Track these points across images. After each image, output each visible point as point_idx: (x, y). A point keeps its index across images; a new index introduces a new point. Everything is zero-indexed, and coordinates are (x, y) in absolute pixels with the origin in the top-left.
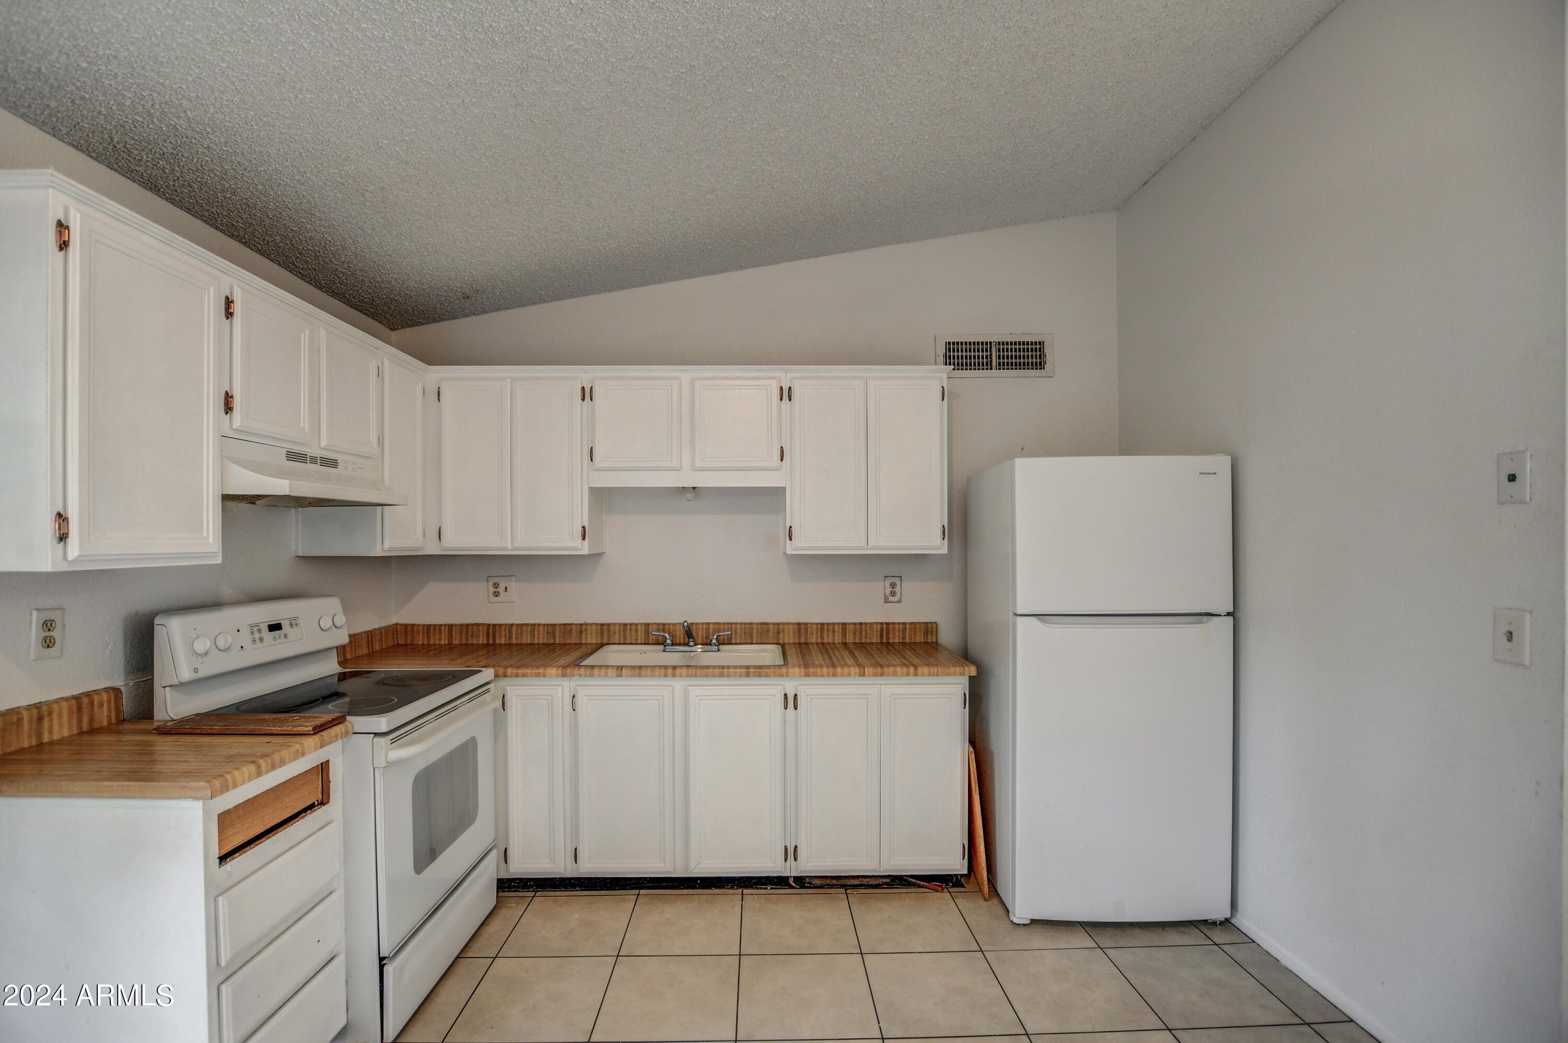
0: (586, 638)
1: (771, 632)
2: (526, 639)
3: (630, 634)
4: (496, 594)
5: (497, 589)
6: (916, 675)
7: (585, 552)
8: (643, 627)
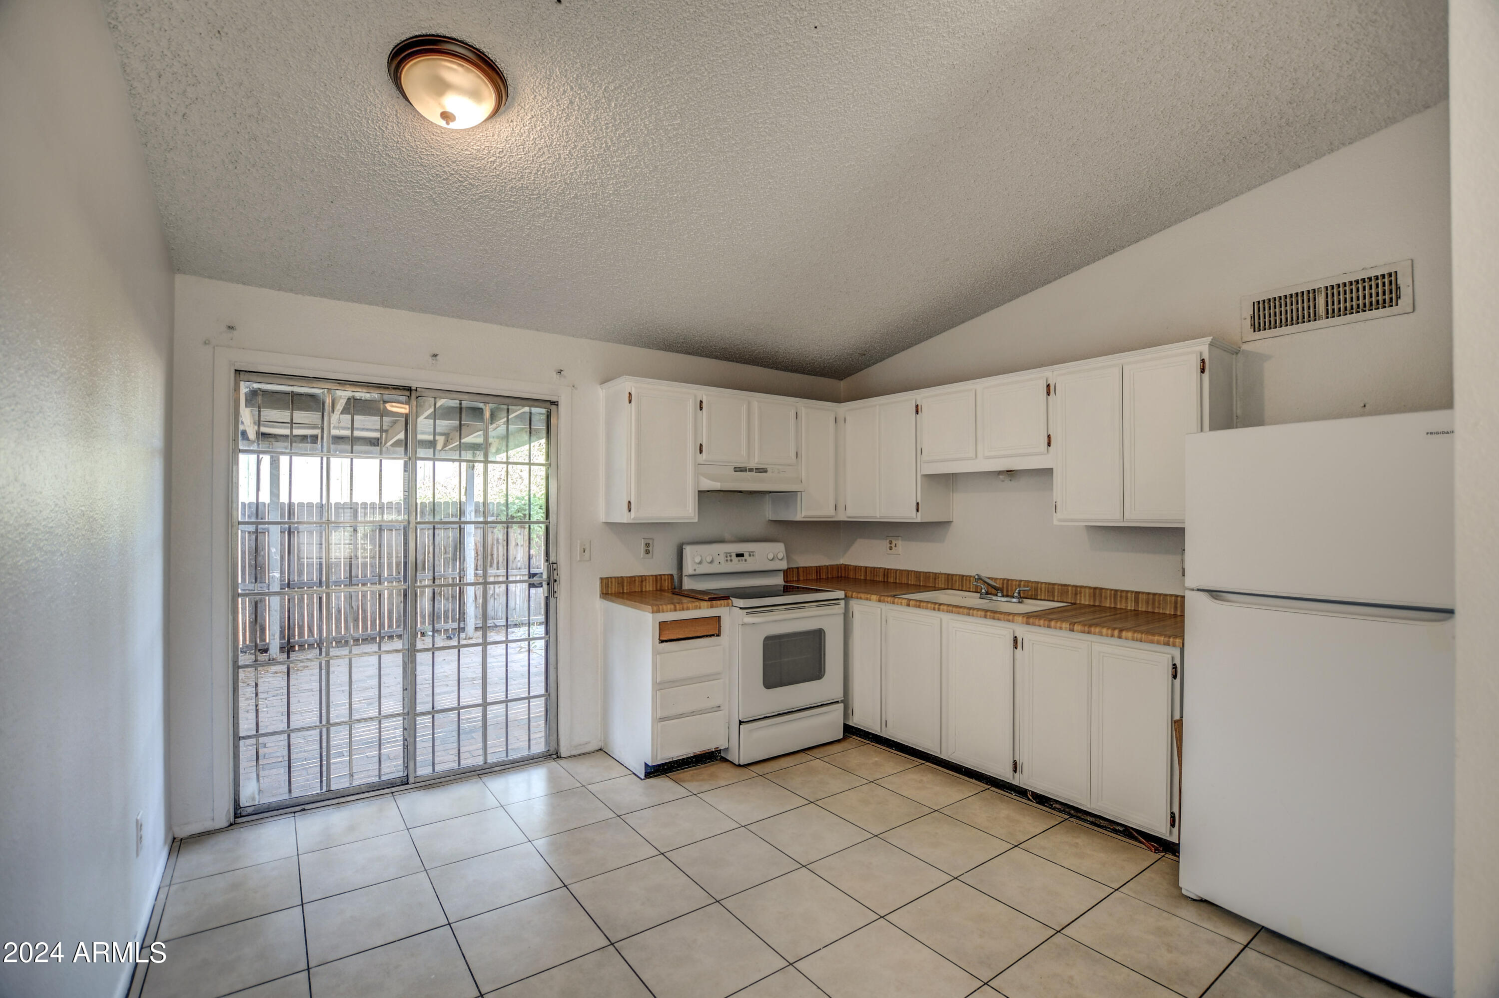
1: (1070, 593)
2: (904, 581)
3: (966, 583)
4: (891, 548)
5: (891, 545)
6: (1120, 637)
7: (919, 520)
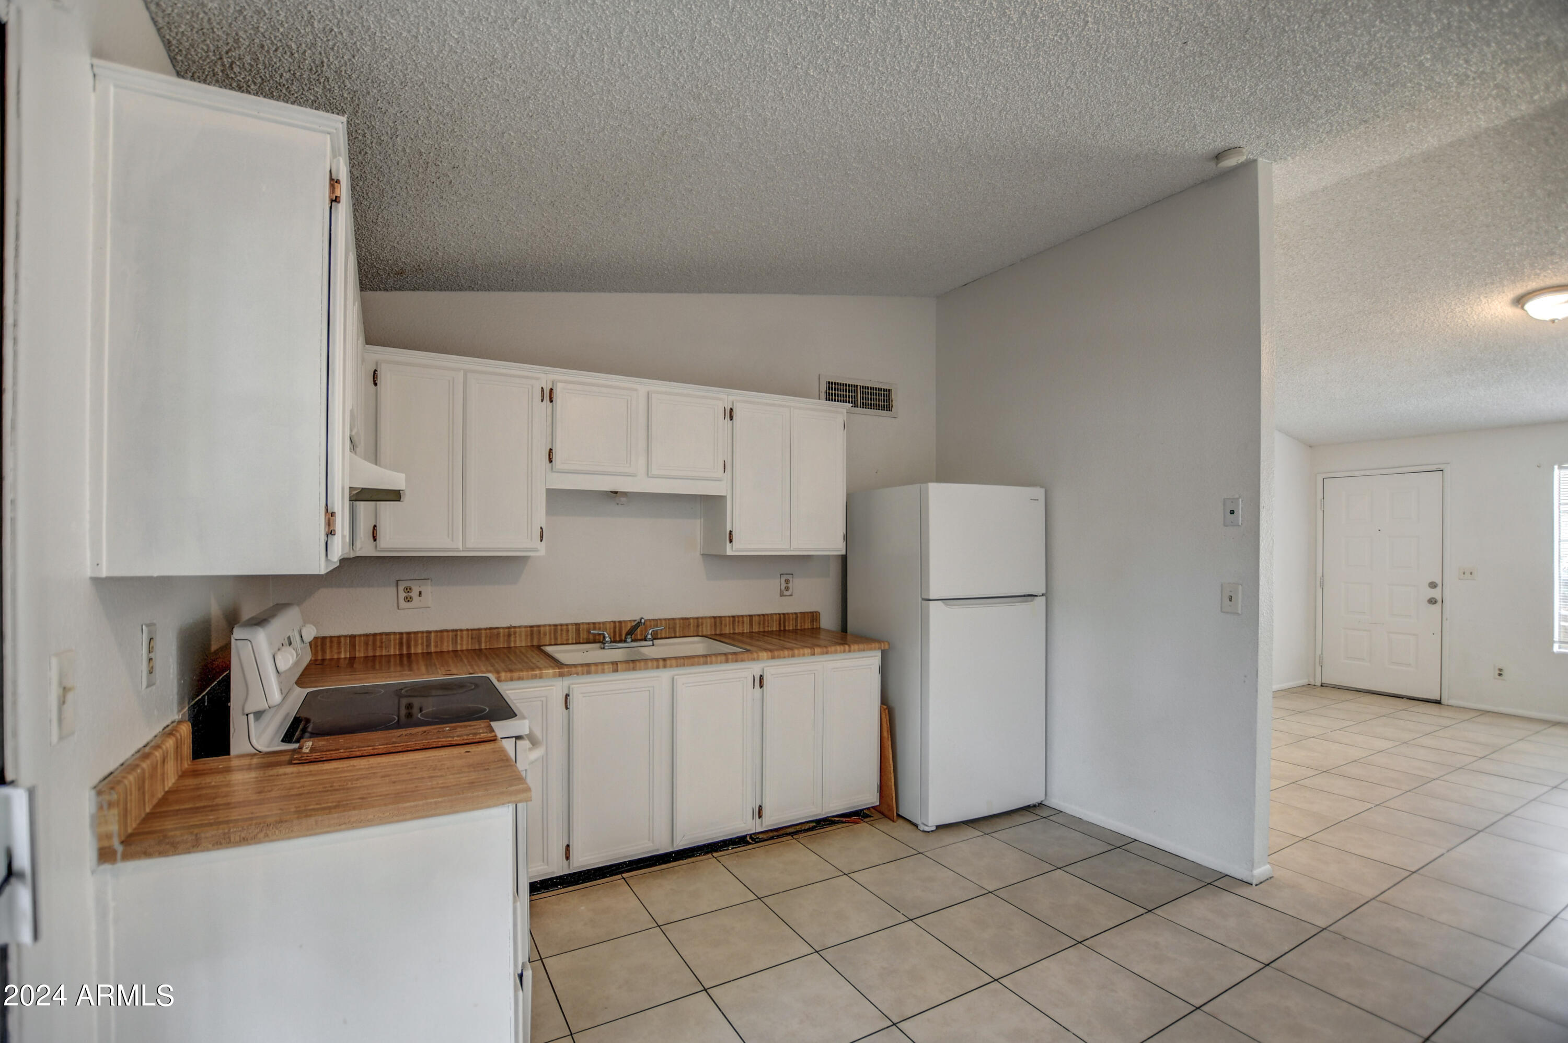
0: (515, 641)
2: (447, 646)
4: (408, 599)
5: (409, 594)
7: (543, 553)
8: (574, 627)
